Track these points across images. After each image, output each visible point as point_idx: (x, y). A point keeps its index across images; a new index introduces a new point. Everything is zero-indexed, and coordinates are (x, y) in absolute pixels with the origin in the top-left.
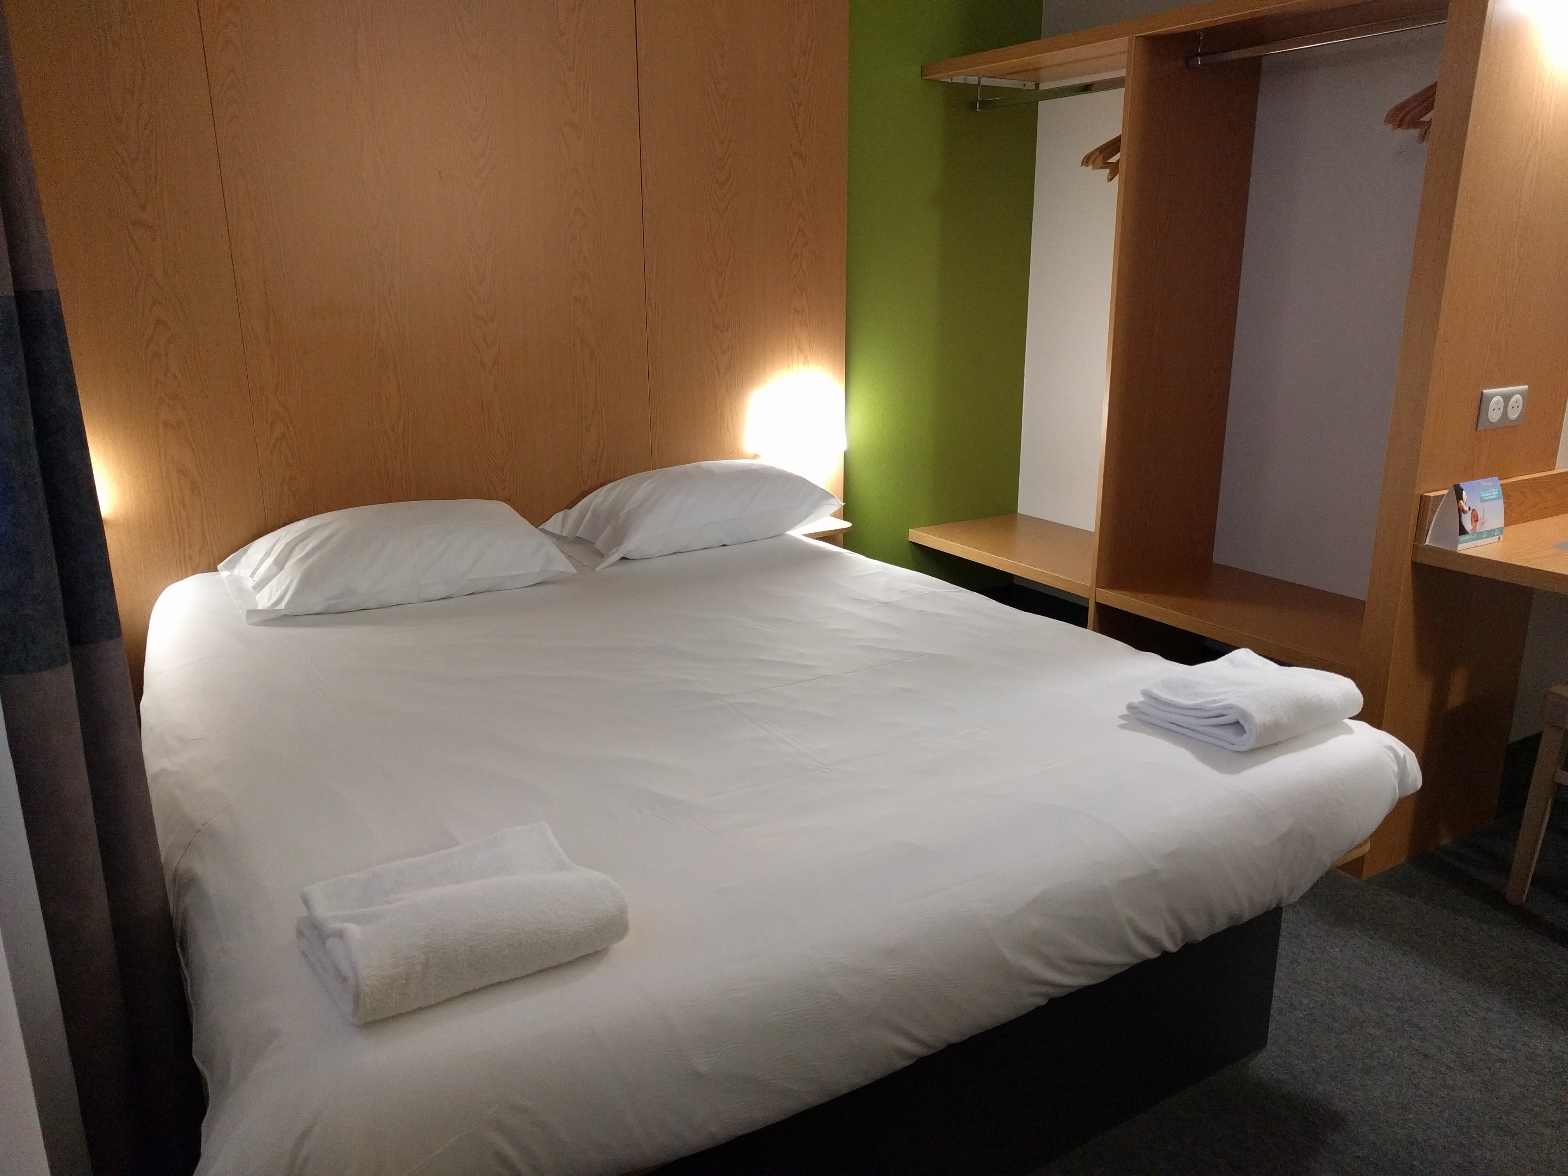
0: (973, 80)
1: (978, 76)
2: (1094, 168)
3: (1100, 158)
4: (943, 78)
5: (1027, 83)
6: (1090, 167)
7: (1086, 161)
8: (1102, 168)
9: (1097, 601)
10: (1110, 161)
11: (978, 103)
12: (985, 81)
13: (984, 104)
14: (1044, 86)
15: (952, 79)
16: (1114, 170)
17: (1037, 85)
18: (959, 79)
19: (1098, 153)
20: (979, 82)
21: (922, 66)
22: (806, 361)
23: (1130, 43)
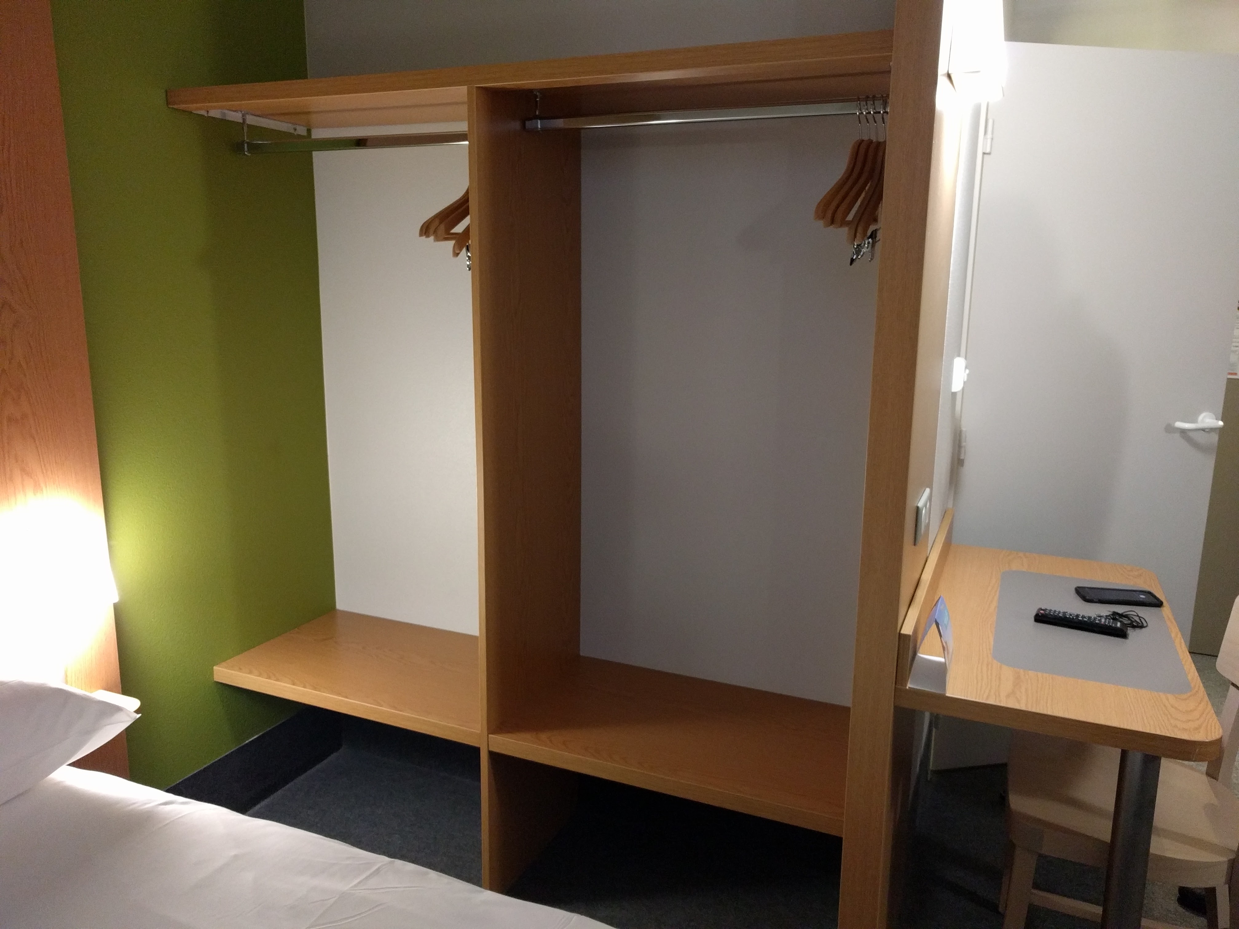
0: (235, 117)
1: (241, 112)
2: (437, 239)
3: (442, 227)
4: (197, 109)
5: (298, 128)
6: (432, 238)
7: (426, 230)
8: (446, 239)
9: (490, 749)
10: (453, 231)
11: (246, 145)
12: (251, 120)
13: (253, 148)
14: (318, 134)
15: (208, 111)
16: (462, 241)
17: (309, 131)
18: (215, 113)
19: (437, 222)
20: (244, 120)
21: (166, 91)
22: (37, 487)
23: (469, 93)
